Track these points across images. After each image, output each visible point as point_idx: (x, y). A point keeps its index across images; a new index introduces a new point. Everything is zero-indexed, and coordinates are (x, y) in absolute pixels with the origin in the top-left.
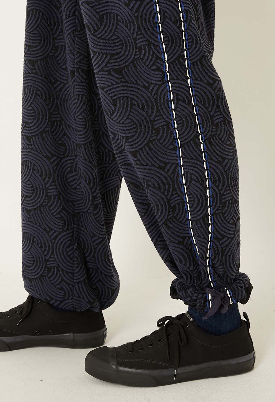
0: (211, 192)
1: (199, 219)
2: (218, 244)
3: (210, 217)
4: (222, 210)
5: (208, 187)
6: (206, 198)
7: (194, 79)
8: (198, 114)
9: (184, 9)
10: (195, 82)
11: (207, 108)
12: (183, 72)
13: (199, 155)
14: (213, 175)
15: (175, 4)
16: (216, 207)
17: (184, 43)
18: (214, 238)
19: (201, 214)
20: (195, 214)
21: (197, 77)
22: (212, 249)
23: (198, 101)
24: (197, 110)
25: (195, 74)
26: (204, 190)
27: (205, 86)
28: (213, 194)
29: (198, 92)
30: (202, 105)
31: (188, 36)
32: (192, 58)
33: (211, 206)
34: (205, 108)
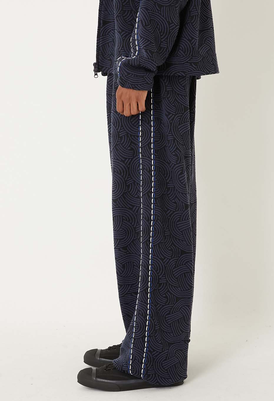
0: (149, 323)
1: (140, 338)
2: (151, 355)
3: (146, 338)
4: (155, 334)
5: (148, 319)
6: (146, 326)
7: (154, 255)
8: (151, 276)
9: (155, 214)
10: (154, 257)
11: (158, 273)
12: (148, 250)
13: (146, 300)
14: (152, 313)
15: (149, 210)
16: (151, 332)
17: (151, 233)
18: (148, 350)
19: (141, 335)
20: (138, 334)
21: (156, 254)
22: (147, 358)
23: (153, 268)
24: (151, 273)
25: (155, 252)
26: (145, 321)
27: (159, 260)
28: (150, 324)
29: (155, 263)
30: (156, 271)
31: (154, 229)
32: (155, 242)
33: (148, 331)
34: (157, 273)
